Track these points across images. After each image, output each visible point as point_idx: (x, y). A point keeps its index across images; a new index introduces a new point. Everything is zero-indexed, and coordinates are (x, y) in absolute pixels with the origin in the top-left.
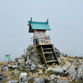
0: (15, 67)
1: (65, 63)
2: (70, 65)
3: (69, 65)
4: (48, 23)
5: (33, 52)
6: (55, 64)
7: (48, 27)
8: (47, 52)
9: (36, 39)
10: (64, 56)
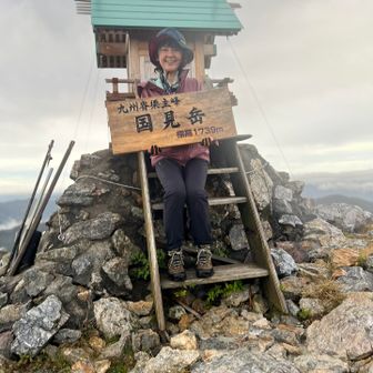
1: (337, 303)
6: (248, 304)
10: (346, 231)
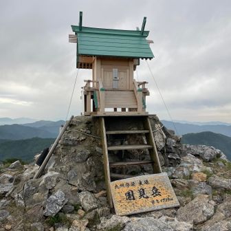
0: (5, 193)
2: (210, 211)
3: (205, 208)
4: (148, 32)
5: (70, 143)
7: (145, 47)
8: (129, 144)
9: (92, 92)
